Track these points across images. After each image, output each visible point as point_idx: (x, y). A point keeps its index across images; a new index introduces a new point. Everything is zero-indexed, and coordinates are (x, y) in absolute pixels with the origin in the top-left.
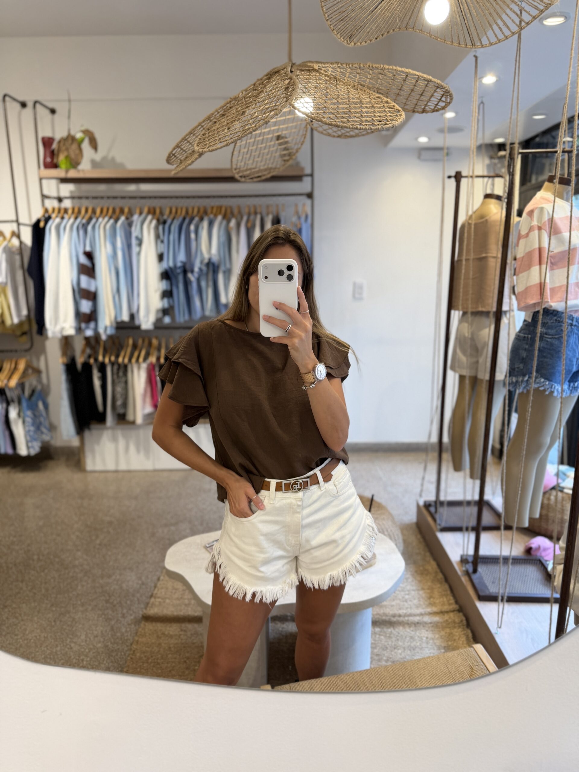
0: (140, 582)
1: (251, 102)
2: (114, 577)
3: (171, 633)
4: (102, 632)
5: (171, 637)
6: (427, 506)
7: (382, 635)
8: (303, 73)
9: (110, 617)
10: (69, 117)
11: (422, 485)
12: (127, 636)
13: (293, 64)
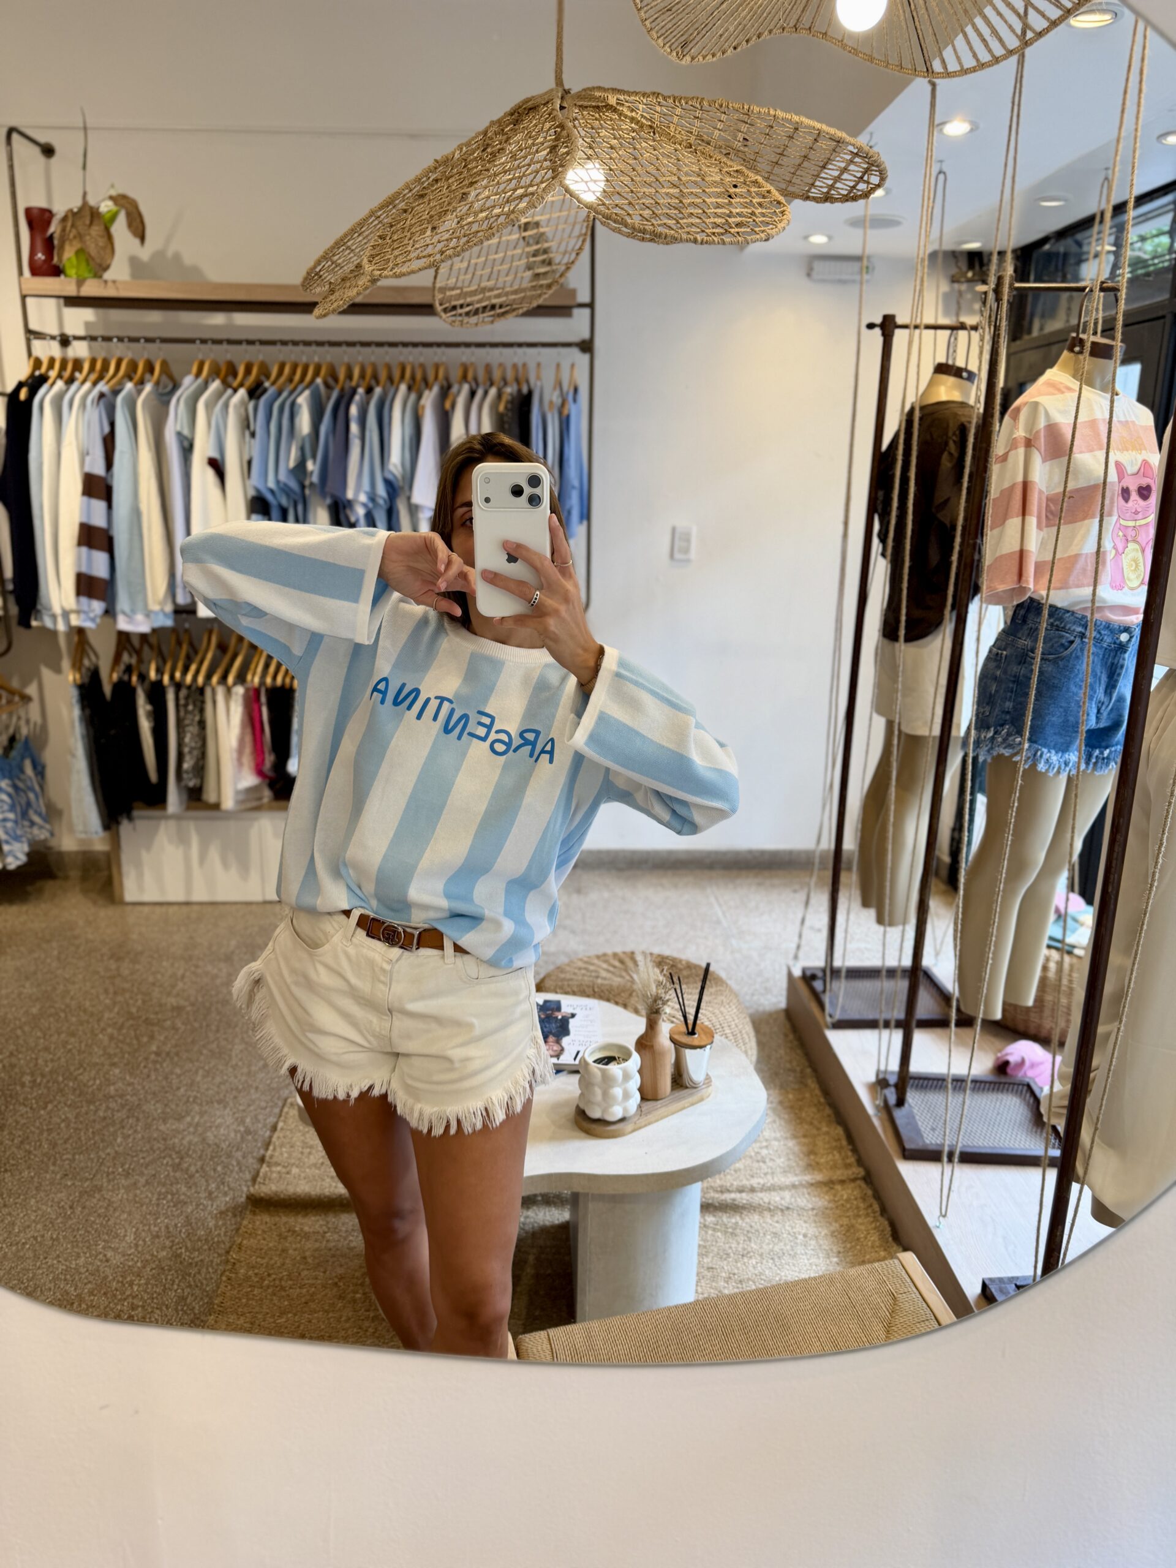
0: (242, 1129)
1: (480, 173)
2: (188, 1119)
3: (306, 1229)
4: (167, 1227)
5: (307, 1236)
6: (809, 978)
7: (718, 1230)
8: (585, 113)
9: (182, 1197)
10: (84, 167)
11: (800, 936)
12: (219, 1235)
13: (567, 92)
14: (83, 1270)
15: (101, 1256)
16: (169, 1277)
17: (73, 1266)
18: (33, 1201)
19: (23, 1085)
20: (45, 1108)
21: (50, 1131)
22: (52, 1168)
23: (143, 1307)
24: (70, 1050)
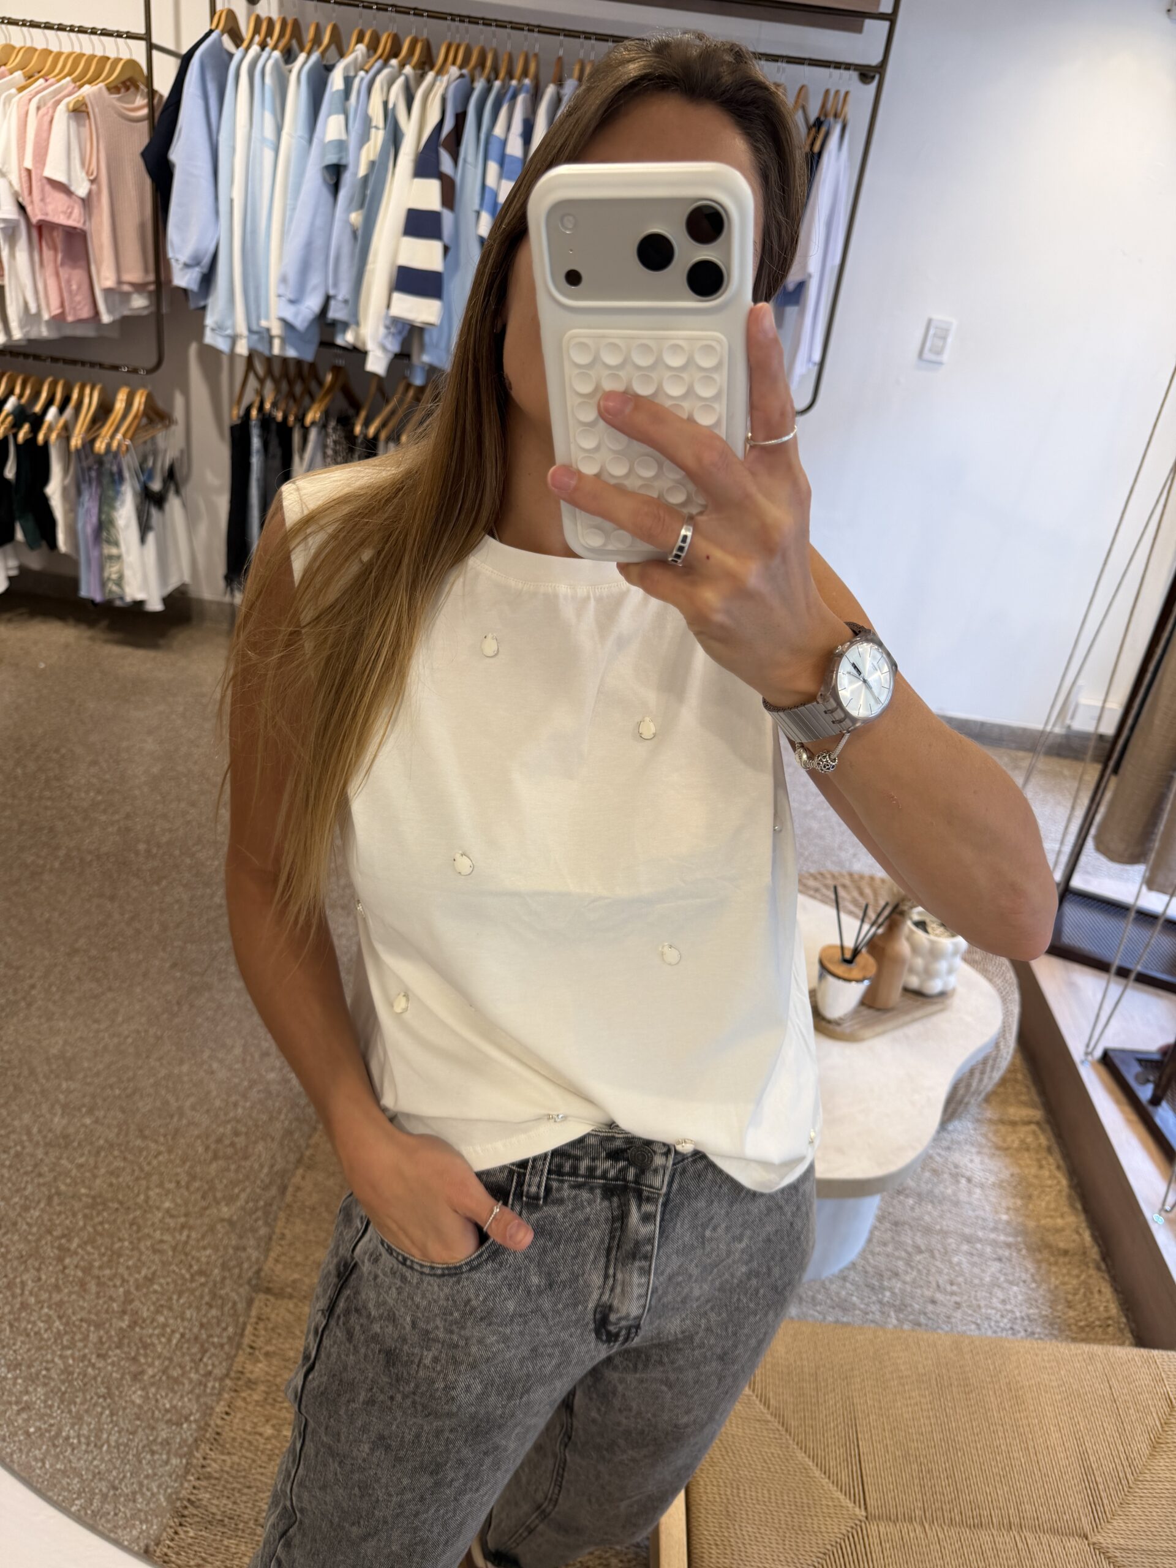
14: (186, 1079)
15: (205, 1067)
16: (277, 1104)
17: (176, 1071)
18: (138, 990)
19: (137, 853)
20: (158, 883)
21: (162, 911)
22: (161, 954)
23: (246, 1134)
24: (189, 822)
